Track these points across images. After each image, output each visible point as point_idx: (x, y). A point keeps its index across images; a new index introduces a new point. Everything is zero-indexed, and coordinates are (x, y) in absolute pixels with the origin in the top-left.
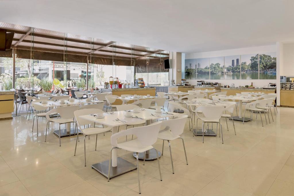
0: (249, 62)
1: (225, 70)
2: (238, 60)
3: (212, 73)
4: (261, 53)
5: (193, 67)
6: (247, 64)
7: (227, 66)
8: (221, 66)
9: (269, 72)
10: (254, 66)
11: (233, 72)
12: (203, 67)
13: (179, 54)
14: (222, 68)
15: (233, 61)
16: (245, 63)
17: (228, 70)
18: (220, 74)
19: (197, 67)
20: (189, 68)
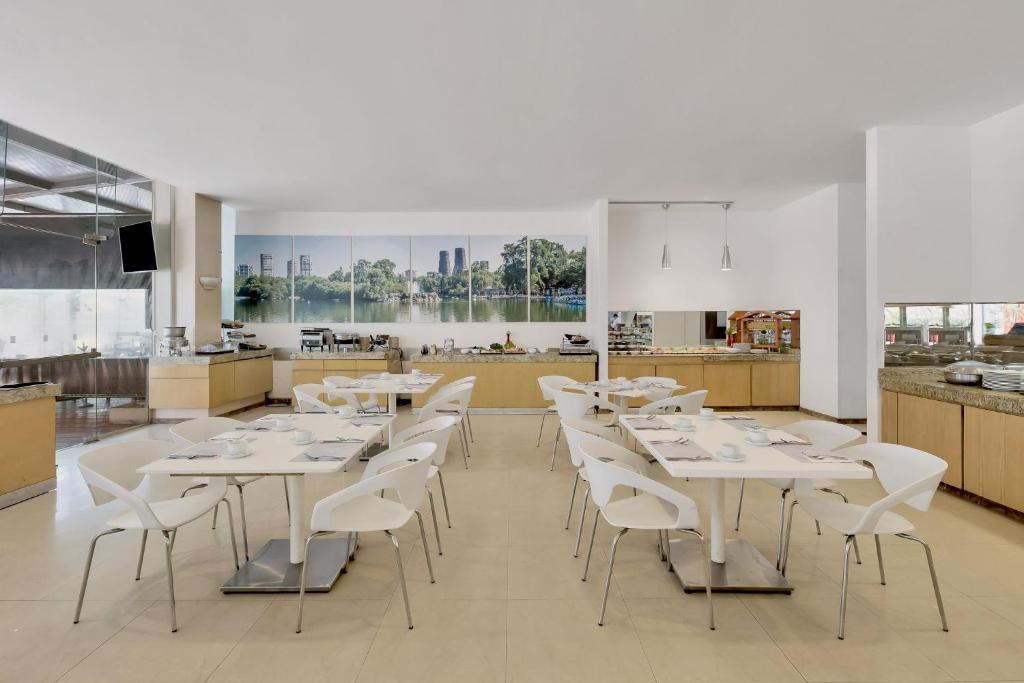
0: (496, 264)
1: (414, 289)
2: (459, 253)
3: (363, 299)
4: (535, 234)
5: (278, 270)
6: (493, 268)
7: (421, 272)
8: (397, 272)
9: (560, 298)
10: (513, 277)
11: (444, 294)
12: (321, 270)
13: (209, 204)
14: (400, 280)
15: (443, 255)
16: (484, 265)
17: (427, 287)
18: (394, 301)
19: (297, 271)
20: (256, 272)
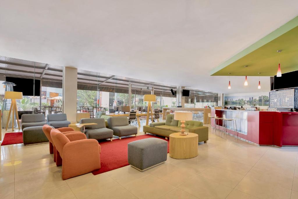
0: (258, 99)
1: (246, 102)
2: (252, 98)
3: (239, 103)
4: (264, 95)
5: (229, 100)
6: (257, 99)
7: (247, 100)
9: (267, 103)
10: (260, 100)
11: (250, 103)
12: (234, 100)
13: (223, 94)
14: (244, 101)
15: (250, 98)
16: (256, 99)
17: (248, 102)
18: (243, 103)
19: (231, 100)
20: (227, 100)
